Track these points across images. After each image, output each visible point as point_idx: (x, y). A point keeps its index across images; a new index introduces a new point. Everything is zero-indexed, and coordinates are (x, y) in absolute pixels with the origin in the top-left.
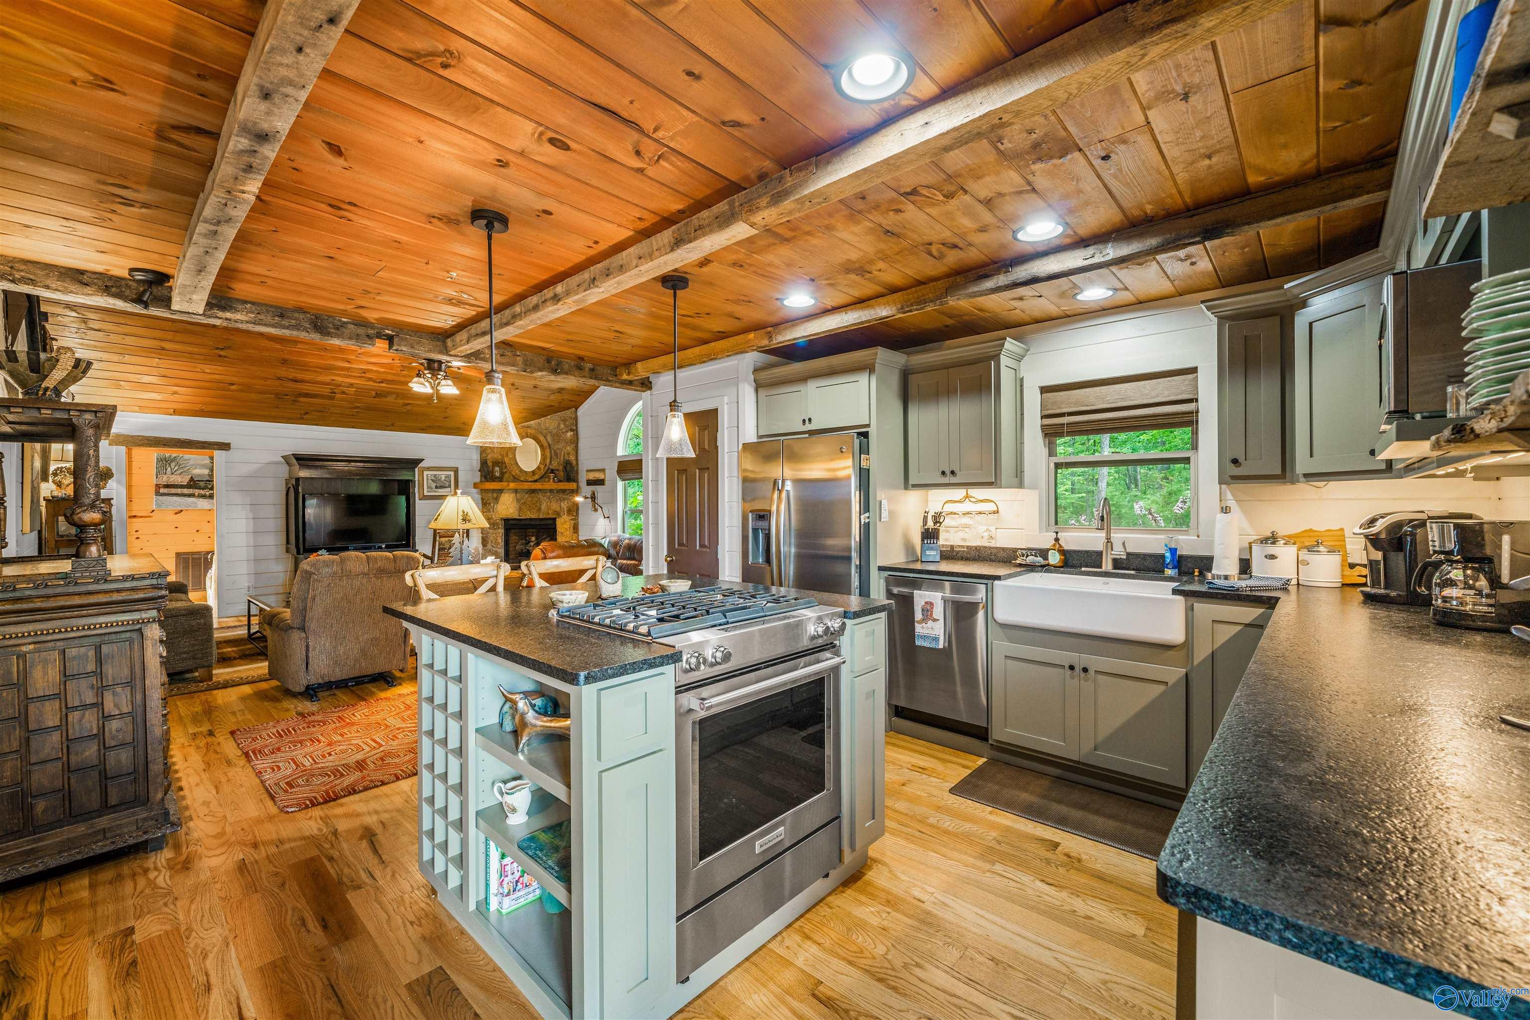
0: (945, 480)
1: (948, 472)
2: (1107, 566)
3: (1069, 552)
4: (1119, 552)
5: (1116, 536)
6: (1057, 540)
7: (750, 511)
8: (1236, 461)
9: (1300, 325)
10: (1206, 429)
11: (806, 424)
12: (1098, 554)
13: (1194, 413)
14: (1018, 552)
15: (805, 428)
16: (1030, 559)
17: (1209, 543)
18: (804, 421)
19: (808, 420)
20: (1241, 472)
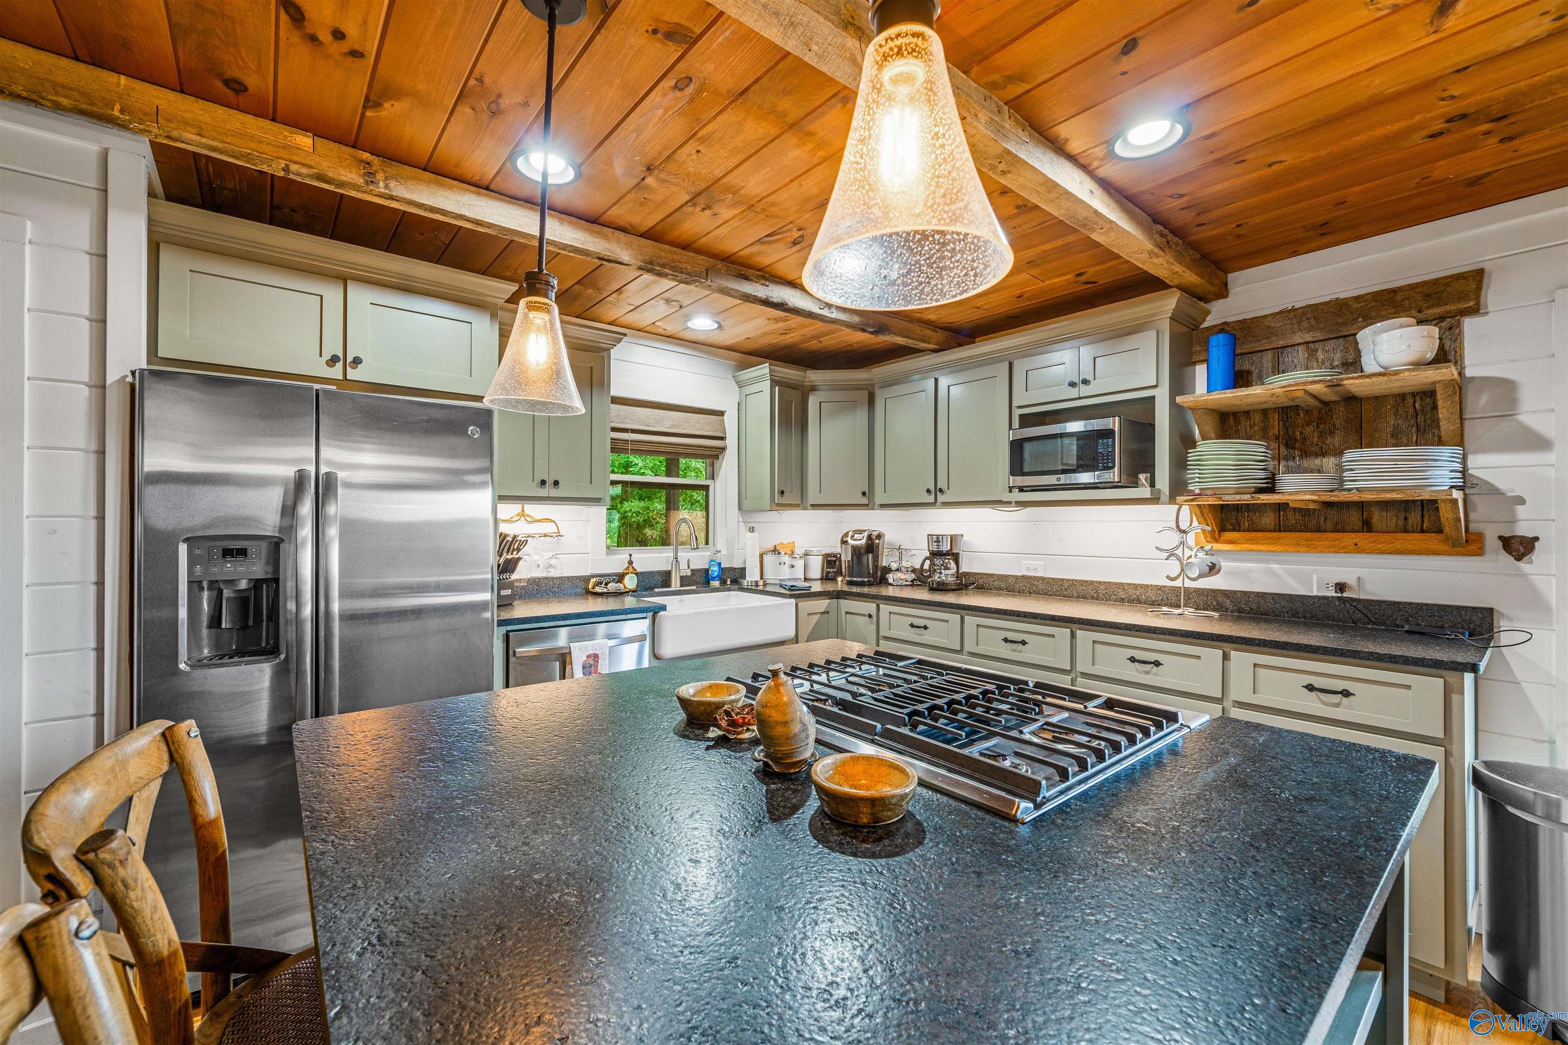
0: (543, 492)
1: (550, 482)
2: (675, 584)
3: (641, 573)
4: (685, 569)
5: (683, 555)
6: (631, 563)
7: (186, 540)
8: (782, 493)
9: (813, 401)
10: (728, 465)
11: (340, 365)
12: (668, 574)
13: (723, 449)
14: (593, 580)
15: (336, 372)
16: (612, 586)
17: (731, 557)
18: (334, 360)
19: (349, 359)
20: (784, 500)
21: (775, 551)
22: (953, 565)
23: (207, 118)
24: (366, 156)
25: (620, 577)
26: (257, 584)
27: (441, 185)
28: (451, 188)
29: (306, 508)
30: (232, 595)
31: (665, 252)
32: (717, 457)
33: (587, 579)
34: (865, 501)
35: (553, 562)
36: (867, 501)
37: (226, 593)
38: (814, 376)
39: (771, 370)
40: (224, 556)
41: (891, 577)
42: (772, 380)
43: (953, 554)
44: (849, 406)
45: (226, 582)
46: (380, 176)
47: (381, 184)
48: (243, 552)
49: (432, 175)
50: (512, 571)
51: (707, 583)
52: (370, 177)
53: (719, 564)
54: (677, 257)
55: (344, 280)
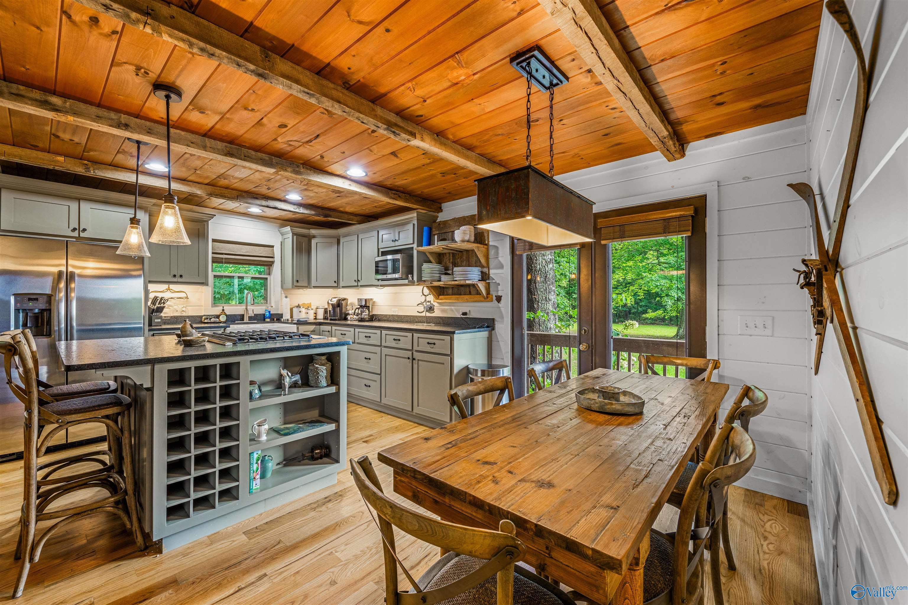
0: (175, 280)
1: (178, 276)
2: (246, 320)
3: (229, 315)
4: (251, 314)
6: (223, 310)
7: (14, 295)
8: (297, 281)
9: (314, 242)
10: (276, 268)
11: (77, 232)
12: (243, 315)
13: (273, 262)
14: (204, 317)
15: (76, 234)
16: (213, 320)
17: (278, 309)
18: (74, 230)
19: (81, 229)
20: (298, 284)
21: (299, 306)
22: (367, 311)
23: (23, 153)
24: (86, 162)
25: (218, 317)
26: (42, 311)
27: (117, 170)
28: (121, 171)
29: (62, 285)
30: (32, 315)
31: (217, 190)
32: (271, 265)
33: (201, 317)
34: (336, 285)
35: (184, 309)
36: (337, 285)
37: (29, 314)
38: (313, 232)
39: (291, 229)
40: (29, 301)
41: (349, 317)
42: (293, 233)
43: (367, 307)
44: (330, 245)
45: (29, 310)
46: (91, 169)
47: (92, 172)
48: (37, 299)
49: (113, 167)
50: (161, 312)
51: (264, 320)
52: (87, 169)
53: (269, 312)
54: (223, 192)
55: (79, 200)
